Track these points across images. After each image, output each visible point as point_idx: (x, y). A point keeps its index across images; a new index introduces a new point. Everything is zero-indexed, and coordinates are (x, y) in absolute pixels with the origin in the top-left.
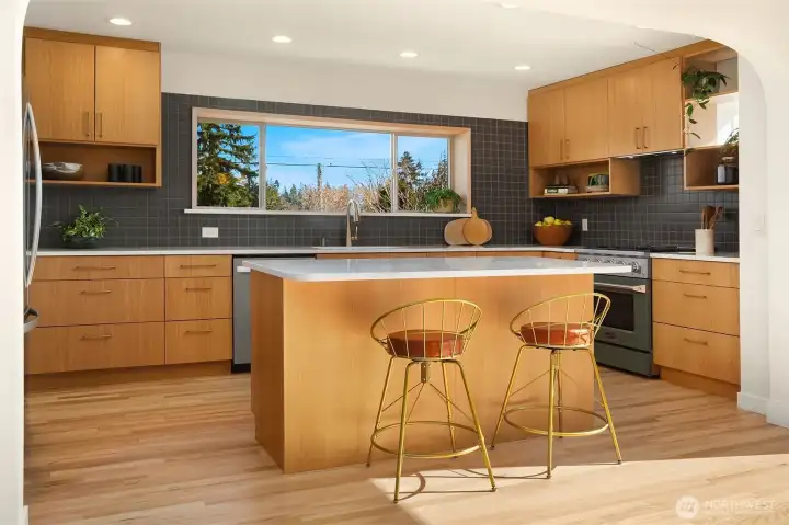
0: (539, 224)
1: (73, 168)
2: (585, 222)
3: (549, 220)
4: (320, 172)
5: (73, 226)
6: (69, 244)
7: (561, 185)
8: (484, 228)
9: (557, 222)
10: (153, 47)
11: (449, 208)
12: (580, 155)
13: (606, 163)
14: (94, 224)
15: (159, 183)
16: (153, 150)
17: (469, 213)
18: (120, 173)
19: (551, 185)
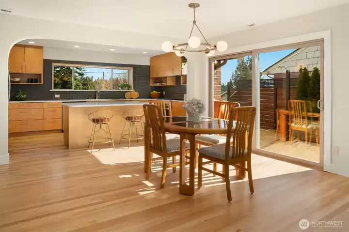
0: (152, 93)
1: (17, 80)
2: (164, 92)
3: (154, 92)
4: (103, 74)
5: (18, 95)
6: (17, 100)
7: (158, 83)
8: (136, 94)
9: (156, 92)
10: (41, 48)
11: (126, 89)
12: (161, 75)
13: (166, 77)
14: (23, 94)
15: (42, 83)
16: (41, 75)
17: (132, 90)
18: (31, 81)
19: (155, 82)
